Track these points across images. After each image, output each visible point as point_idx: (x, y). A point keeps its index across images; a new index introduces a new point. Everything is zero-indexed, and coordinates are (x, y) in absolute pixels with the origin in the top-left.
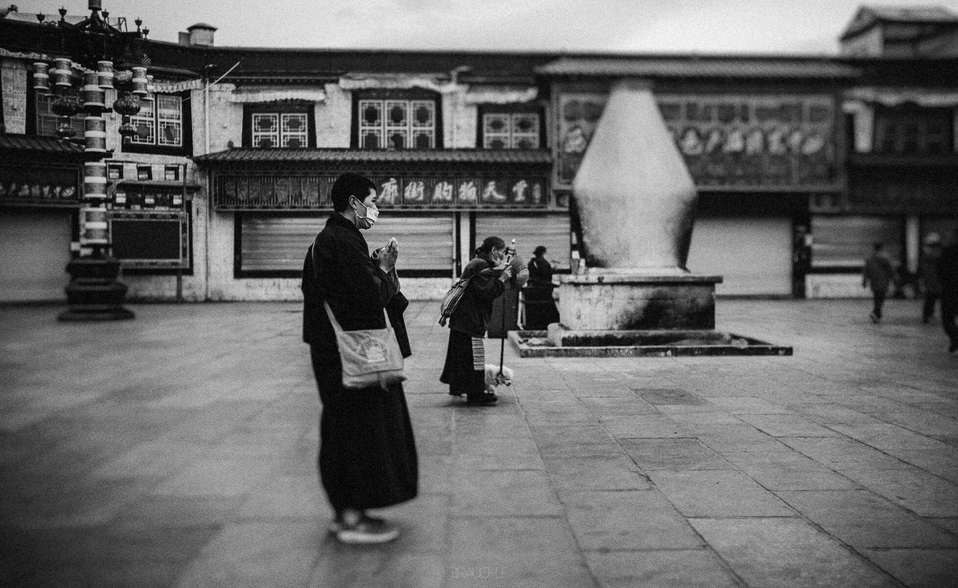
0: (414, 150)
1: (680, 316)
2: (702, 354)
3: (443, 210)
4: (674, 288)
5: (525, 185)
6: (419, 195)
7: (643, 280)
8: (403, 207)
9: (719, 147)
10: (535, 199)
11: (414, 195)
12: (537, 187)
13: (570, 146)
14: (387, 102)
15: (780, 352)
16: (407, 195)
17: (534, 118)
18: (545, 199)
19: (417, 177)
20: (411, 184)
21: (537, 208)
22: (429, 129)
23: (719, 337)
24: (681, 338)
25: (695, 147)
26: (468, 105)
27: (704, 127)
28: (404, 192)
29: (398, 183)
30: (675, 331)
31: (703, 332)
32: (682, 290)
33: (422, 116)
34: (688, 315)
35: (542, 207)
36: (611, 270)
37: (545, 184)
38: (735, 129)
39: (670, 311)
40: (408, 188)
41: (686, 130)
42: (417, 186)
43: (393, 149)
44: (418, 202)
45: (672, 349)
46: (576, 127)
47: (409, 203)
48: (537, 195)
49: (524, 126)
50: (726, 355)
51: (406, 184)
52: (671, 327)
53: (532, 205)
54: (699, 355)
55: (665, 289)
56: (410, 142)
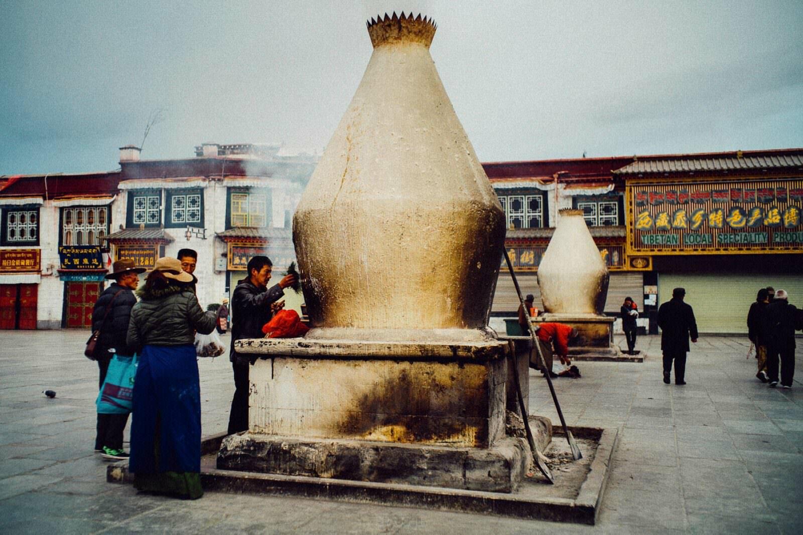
0: (528, 229)
1: (589, 340)
2: (591, 361)
3: (529, 271)
4: (585, 325)
5: (607, 253)
6: (530, 260)
7: (567, 320)
8: (519, 269)
9: (761, 220)
10: (614, 262)
11: (527, 260)
12: (616, 254)
13: (640, 224)
14: (509, 197)
15: (636, 360)
16: (522, 260)
17: (614, 204)
18: (621, 262)
19: (529, 248)
20: (525, 253)
21: (615, 268)
22: (539, 214)
23: (610, 352)
24: (588, 352)
25: (740, 222)
26: (567, 197)
27: (747, 207)
28: (520, 258)
29: (516, 253)
30: (586, 348)
31: (601, 349)
32: (590, 326)
33: (534, 205)
34: (594, 339)
35: (620, 268)
36: (554, 314)
37: (621, 251)
38: (773, 208)
39: (584, 337)
40: (523, 256)
41: (731, 210)
42: (529, 255)
43: (514, 229)
44: (530, 265)
45: (574, 357)
46: (644, 210)
47: (524, 266)
48: (616, 258)
49: (607, 210)
50: (605, 361)
51: (521, 253)
52: (584, 346)
53: (612, 267)
54: (589, 360)
55: (580, 325)
56: (526, 224)
